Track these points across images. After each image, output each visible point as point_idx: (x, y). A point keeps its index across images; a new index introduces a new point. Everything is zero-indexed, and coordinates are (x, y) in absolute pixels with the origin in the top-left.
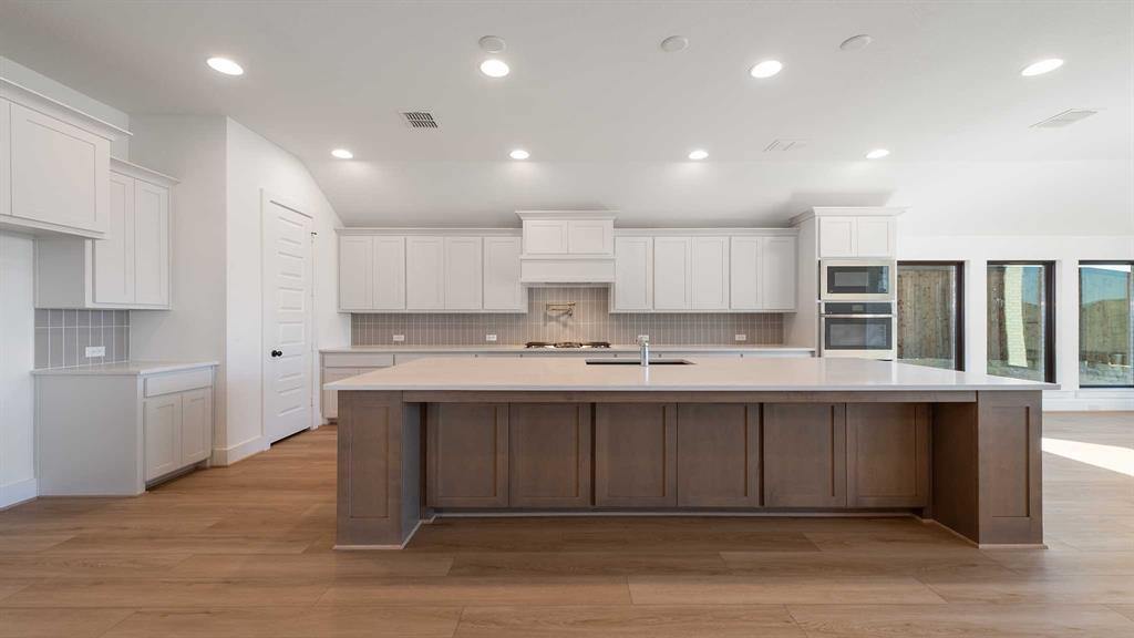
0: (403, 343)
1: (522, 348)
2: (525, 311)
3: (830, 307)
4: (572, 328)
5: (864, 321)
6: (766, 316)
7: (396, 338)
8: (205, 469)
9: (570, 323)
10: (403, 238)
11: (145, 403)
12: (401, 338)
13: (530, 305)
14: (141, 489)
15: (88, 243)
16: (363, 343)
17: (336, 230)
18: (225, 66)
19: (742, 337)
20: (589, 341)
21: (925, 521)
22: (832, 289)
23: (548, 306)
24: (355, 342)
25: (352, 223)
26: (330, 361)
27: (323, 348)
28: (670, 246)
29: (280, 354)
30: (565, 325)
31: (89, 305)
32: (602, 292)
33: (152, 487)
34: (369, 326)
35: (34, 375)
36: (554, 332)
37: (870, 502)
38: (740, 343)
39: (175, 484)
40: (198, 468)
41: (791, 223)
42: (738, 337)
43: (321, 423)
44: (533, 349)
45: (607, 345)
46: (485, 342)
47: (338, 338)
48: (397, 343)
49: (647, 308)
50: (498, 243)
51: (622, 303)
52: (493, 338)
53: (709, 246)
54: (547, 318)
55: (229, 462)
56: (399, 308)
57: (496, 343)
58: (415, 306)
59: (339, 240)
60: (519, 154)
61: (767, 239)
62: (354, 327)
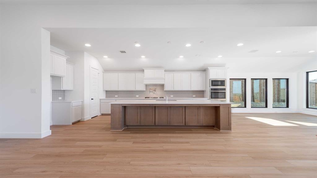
0: (117, 97)
1: (144, 98)
2: (145, 90)
3: (212, 89)
4: (155, 94)
5: (218, 92)
6: (200, 91)
7: (116, 96)
8: (80, 122)
9: (155, 93)
10: (117, 74)
11: (72, 108)
12: (117, 96)
13: (146, 89)
14: (71, 124)
15: (62, 78)
16: (108, 97)
17: (103, 72)
18: (88, 45)
19: (195, 96)
20: (159, 97)
21: (214, 128)
22: (212, 85)
23: (150, 89)
24: (106, 97)
25: (106, 70)
26: (102, 101)
27: (101, 98)
28: (177, 75)
29: (93, 99)
30: (154, 93)
31: (62, 89)
32: (162, 86)
33: (73, 124)
34: (109, 93)
35: (52, 102)
36: (152, 95)
37: (204, 125)
38: (194, 97)
39: (77, 123)
40: (79, 121)
41: (204, 70)
42: (193, 96)
43: (100, 115)
44: (147, 98)
45: (163, 98)
46: (136, 97)
47: (103, 96)
48: (116, 97)
49: (172, 89)
50: (139, 75)
51: (166, 88)
52: (138, 96)
53: (186, 75)
54: (150, 92)
55: (85, 120)
56: (116, 89)
57: (139, 97)
58: (120, 89)
59: (103, 74)
60: (143, 57)
61: (199, 74)
62: (106, 94)
